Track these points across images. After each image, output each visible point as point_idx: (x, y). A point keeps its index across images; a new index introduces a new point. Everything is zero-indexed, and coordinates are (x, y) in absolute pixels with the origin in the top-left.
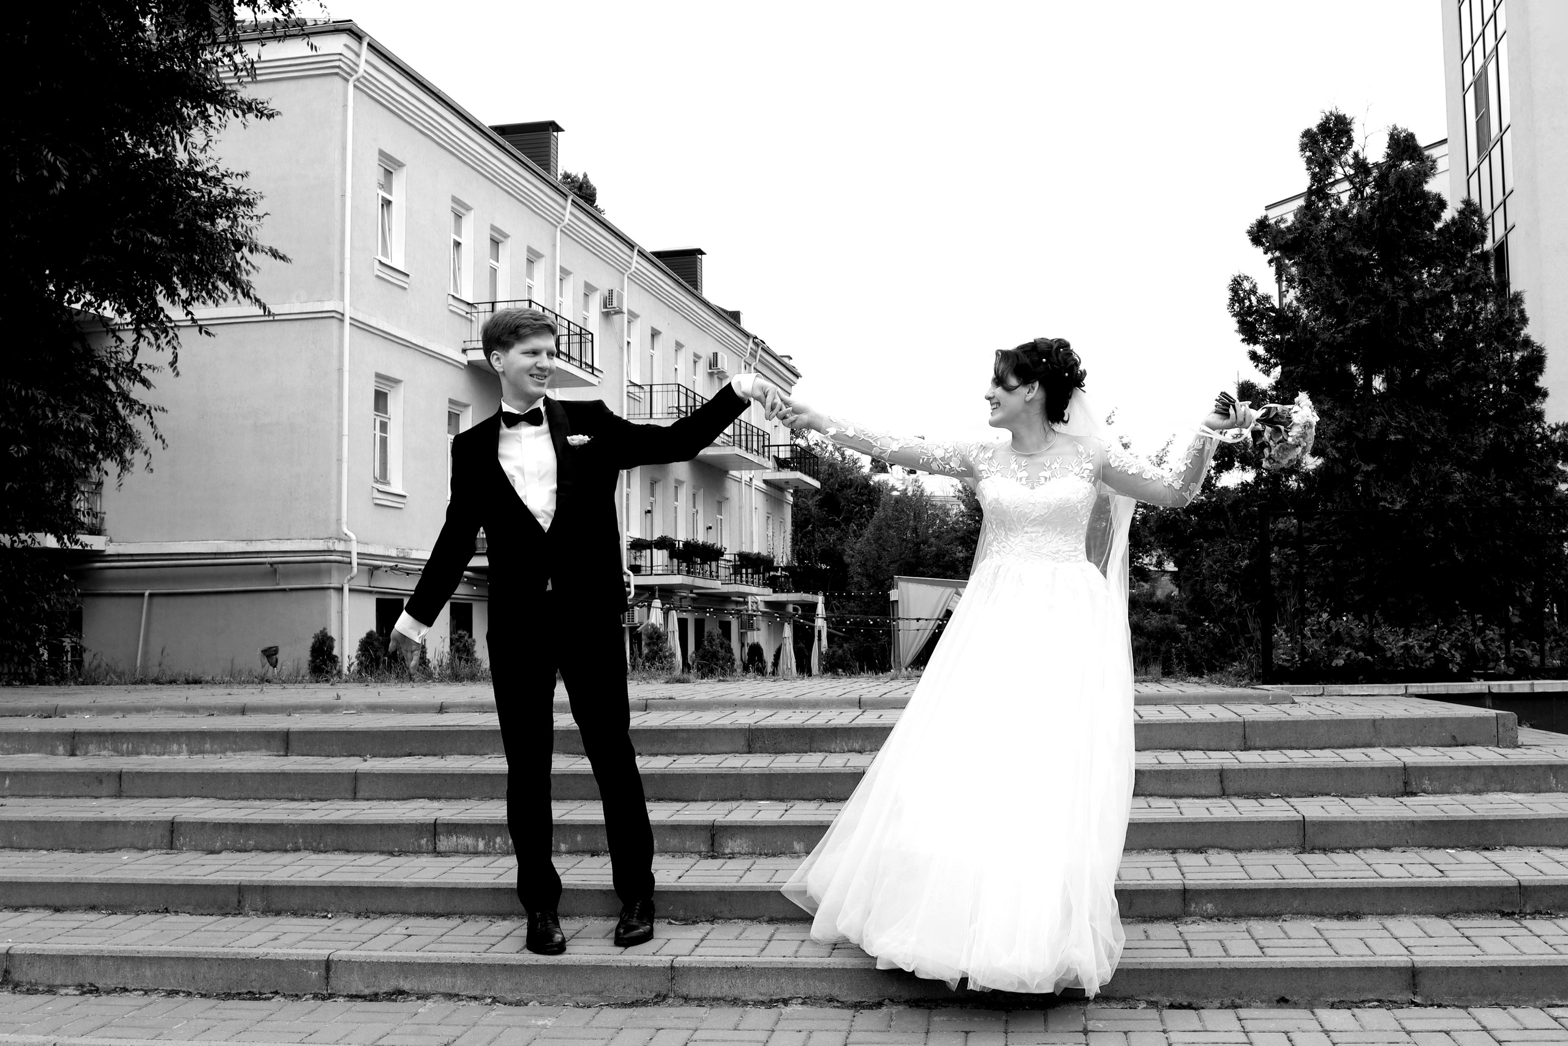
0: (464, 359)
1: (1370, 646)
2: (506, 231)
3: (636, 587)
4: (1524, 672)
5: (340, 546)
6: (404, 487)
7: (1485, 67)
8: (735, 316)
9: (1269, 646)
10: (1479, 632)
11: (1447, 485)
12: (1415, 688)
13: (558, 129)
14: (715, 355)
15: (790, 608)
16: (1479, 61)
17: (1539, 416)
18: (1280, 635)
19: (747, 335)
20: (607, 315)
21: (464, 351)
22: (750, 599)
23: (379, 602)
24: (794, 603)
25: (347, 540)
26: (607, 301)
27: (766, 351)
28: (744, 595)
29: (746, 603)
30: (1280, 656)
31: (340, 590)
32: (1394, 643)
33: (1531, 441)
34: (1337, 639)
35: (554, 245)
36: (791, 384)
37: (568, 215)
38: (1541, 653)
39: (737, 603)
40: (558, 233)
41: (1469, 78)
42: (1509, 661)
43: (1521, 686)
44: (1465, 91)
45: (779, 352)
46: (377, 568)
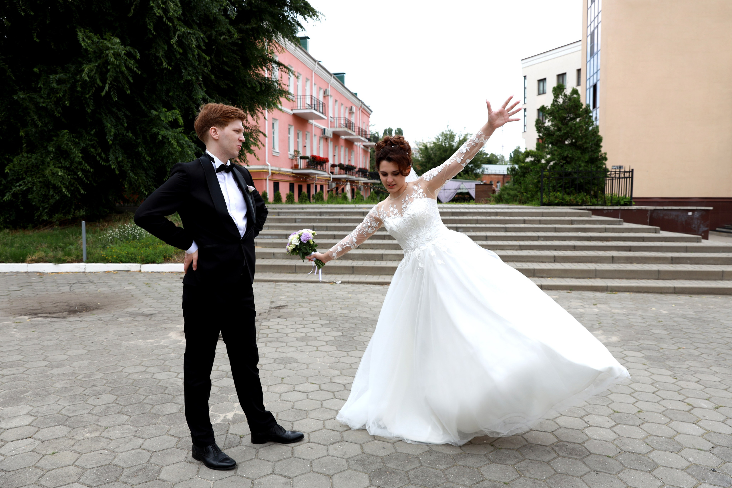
0: (292, 112)
1: (563, 199)
2: (301, 73)
3: (333, 178)
4: (593, 205)
5: (266, 167)
6: (279, 150)
7: (594, 31)
8: (356, 94)
9: (542, 198)
10: (585, 196)
11: (580, 166)
12: (572, 207)
13: (309, 38)
14: (352, 107)
15: (369, 184)
16: (592, 29)
17: (600, 151)
18: (544, 196)
19: (360, 100)
20: (324, 97)
21: (292, 110)
22: (360, 182)
23: (274, 183)
24: (371, 183)
25: (268, 165)
26: (325, 92)
27: (364, 105)
28: (358, 180)
29: (358, 183)
30: (545, 200)
31: (266, 179)
32: (567, 198)
33: (598, 157)
34: (556, 197)
35: (312, 77)
36: (370, 114)
37: (316, 68)
38: (597, 201)
39: (356, 183)
40: (313, 73)
41: (589, 33)
42: (591, 202)
43: (593, 207)
44: (587, 37)
45: (367, 105)
46: (274, 173)
